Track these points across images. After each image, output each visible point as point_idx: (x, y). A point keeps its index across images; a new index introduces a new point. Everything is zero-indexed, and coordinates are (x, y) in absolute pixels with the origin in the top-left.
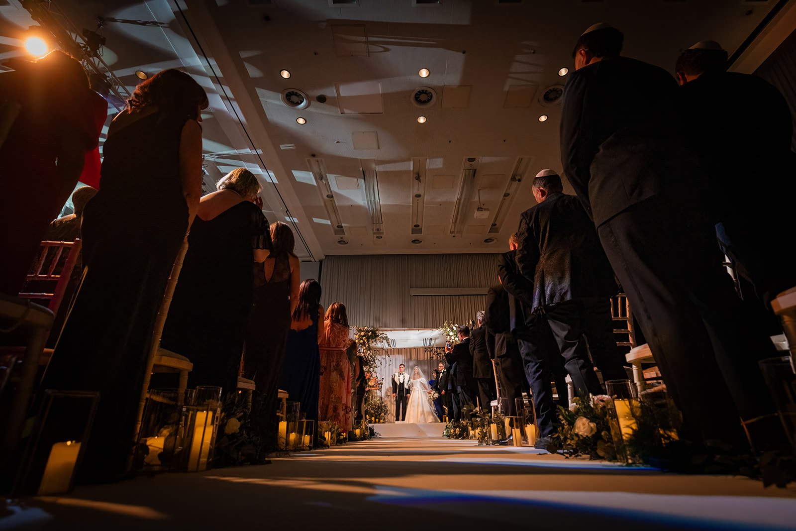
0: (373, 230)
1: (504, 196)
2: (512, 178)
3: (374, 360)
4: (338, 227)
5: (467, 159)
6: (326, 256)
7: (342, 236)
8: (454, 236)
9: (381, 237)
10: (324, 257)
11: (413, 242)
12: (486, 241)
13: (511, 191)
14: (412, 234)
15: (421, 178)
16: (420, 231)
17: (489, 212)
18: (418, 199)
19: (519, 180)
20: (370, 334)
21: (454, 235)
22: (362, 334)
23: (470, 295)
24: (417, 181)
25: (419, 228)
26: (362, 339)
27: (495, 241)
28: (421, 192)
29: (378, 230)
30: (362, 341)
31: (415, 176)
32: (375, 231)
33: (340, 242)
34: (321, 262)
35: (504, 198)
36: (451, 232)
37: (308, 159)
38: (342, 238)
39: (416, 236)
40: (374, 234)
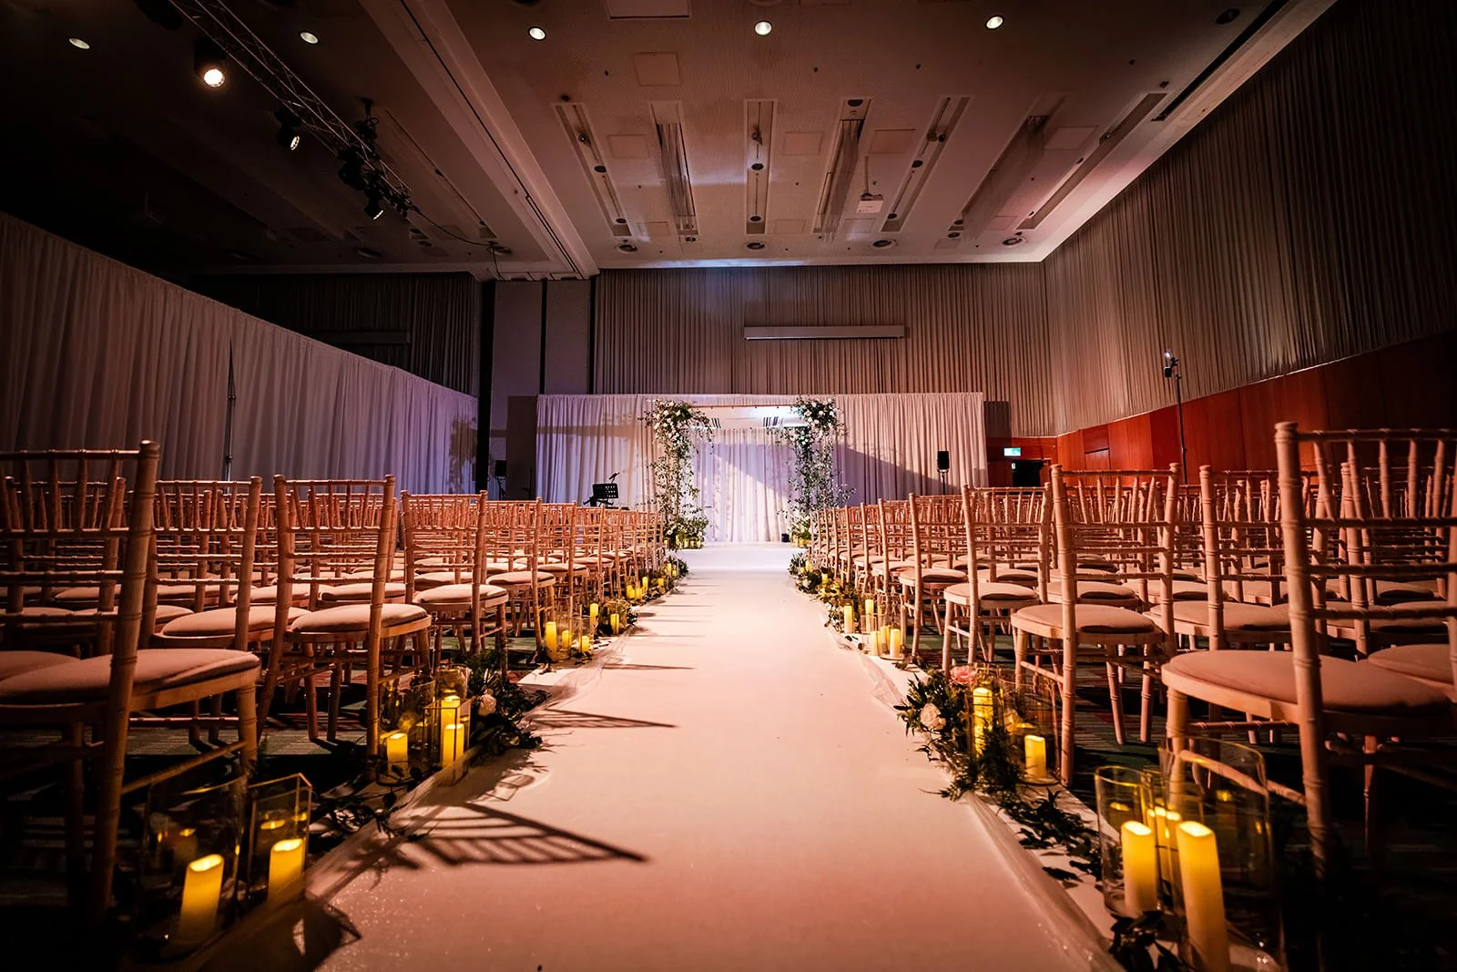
0: (678, 227)
1: (913, 166)
2: (928, 135)
3: (686, 446)
4: (619, 221)
5: (847, 103)
6: (601, 270)
7: (626, 237)
8: (820, 237)
9: (694, 240)
10: (598, 272)
11: (751, 246)
12: (877, 244)
13: (926, 159)
14: (748, 232)
15: (762, 136)
16: (761, 229)
17: (882, 202)
18: (758, 172)
19: (942, 139)
20: (678, 413)
21: (820, 234)
22: (666, 413)
23: (844, 339)
24: (754, 141)
25: (761, 221)
26: (666, 422)
27: (893, 244)
28: (762, 160)
29: (687, 226)
30: (665, 425)
31: (751, 132)
32: (682, 229)
33: (623, 247)
34: (593, 278)
35: (914, 169)
36: (815, 231)
37: (557, 104)
38: (626, 241)
39: (756, 238)
40: (681, 233)
